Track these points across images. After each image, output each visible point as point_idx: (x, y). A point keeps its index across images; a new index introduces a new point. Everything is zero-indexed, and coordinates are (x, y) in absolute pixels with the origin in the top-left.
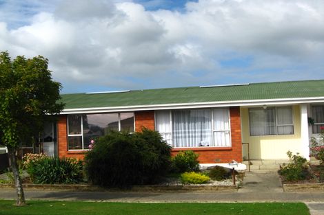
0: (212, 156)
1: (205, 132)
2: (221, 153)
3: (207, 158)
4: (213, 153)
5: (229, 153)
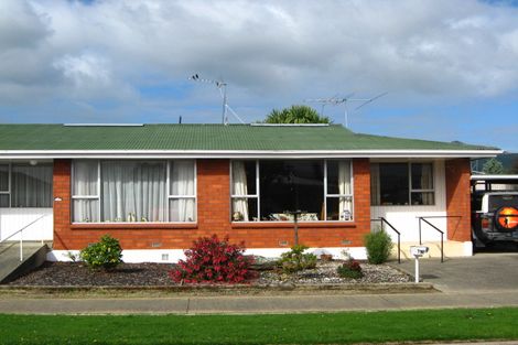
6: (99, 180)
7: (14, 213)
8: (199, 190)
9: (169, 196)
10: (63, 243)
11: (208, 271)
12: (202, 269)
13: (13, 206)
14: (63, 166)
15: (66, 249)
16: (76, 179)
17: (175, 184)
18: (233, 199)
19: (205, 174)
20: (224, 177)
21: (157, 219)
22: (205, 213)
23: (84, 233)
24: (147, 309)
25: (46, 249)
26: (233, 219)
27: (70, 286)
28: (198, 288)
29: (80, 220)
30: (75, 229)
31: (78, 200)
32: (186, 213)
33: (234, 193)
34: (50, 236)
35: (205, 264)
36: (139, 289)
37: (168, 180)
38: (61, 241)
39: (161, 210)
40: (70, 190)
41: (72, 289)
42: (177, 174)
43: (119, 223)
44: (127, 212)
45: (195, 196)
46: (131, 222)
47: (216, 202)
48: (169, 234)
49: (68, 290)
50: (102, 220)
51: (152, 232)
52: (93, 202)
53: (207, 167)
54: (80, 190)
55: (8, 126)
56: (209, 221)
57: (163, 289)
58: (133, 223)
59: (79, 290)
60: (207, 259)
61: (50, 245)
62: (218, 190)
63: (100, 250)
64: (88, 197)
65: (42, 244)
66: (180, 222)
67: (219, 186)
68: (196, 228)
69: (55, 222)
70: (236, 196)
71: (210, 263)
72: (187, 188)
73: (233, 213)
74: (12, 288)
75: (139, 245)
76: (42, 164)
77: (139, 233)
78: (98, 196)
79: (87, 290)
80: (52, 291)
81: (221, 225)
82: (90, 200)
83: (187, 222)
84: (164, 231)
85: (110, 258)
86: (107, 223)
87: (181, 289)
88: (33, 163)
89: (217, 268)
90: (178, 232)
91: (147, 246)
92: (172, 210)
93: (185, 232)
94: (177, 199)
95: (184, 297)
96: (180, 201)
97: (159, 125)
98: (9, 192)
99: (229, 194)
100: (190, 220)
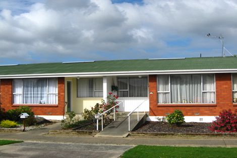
0: (46, 110)
1: (43, 94)
2: (51, 108)
3: (43, 112)
4: (46, 108)
5: (56, 108)
6: (170, 84)
7: (131, 99)
8: (216, 88)
9: (202, 91)
10: (154, 113)
11: (228, 126)
12: (225, 126)
13: (130, 96)
14: (153, 78)
15: (155, 116)
16: (159, 84)
17: (205, 85)
18: (233, 92)
19: (220, 80)
20: (229, 82)
21: (197, 102)
22: (220, 99)
23: (163, 108)
24: (206, 144)
25: (146, 116)
26: (233, 102)
27: (164, 133)
28: (225, 135)
29: (161, 102)
30: (159, 106)
31: (160, 93)
32: (211, 99)
33: (233, 89)
34: (148, 110)
35: (227, 123)
36: (197, 135)
37: (202, 84)
38: (153, 112)
39: (199, 98)
40: (156, 89)
41: (166, 134)
42: (206, 81)
43: (179, 104)
44: (183, 99)
45: (215, 91)
46: (184, 103)
47: (226, 93)
48: (202, 109)
49: (164, 134)
50: (171, 103)
51: (195, 108)
52: (167, 94)
53: (220, 77)
54: (161, 89)
55: (124, 60)
56: (222, 103)
57: (208, 135)
58: (186, 104)
59: (169, 134)
60: (227, 121)
61: (148, 114)
62: (226, 88)
63: (175, 116)
64: (165, 92)
65: (145, 114)
66: (208, 103)
67: (227, 86)
68: (216, 106)
69: (150, 103)
70: (235, 90)
71: (229, 123)
72: (211, 87)
73: (233, 99)
74: (138, 133)
75: (189, 114)
76: (144, 77)
77: (189, 108)
78: (169, 91)
79: (173, 134)
80: (156, 135)
81: (228, 105)
82: (166, 93)
83: (211, 103)
84: (200, 108)
85: (179, 120)
86: (174, 103)
87: (217, 135)
88: (140, 77)
89: (233, 125)
90: (207, 108)
91: (193, 114)
92: (204, 98)
93: (211, 108)
94: (206, 92)
95: (221, 139)
96: (208, 93)
97: (192, 58)
98: (128, 90)
99: (231, 90)
100: (213, 102)
